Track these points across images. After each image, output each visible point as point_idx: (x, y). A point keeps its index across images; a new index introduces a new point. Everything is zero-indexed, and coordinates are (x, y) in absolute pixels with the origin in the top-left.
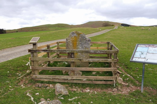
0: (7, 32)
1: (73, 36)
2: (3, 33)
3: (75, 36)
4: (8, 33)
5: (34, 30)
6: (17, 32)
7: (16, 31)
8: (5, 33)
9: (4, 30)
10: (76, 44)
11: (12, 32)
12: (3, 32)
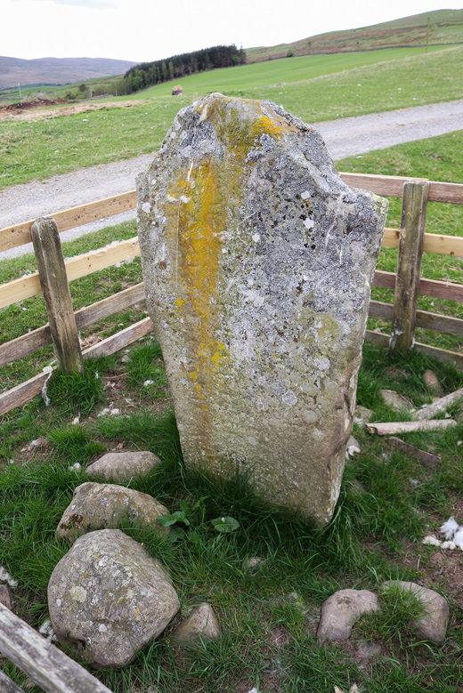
0: (249, 57)
1: (186, 152)
2: (234, 64)
3: (207, 165)
4: (253, 63)
5: (367, 44)
6: (290, 56)
7: (286, 52)
8: (243, 63)
9: (238, 48)
10: (216, 254)
11: (270, 59)
12: (234, 57)
